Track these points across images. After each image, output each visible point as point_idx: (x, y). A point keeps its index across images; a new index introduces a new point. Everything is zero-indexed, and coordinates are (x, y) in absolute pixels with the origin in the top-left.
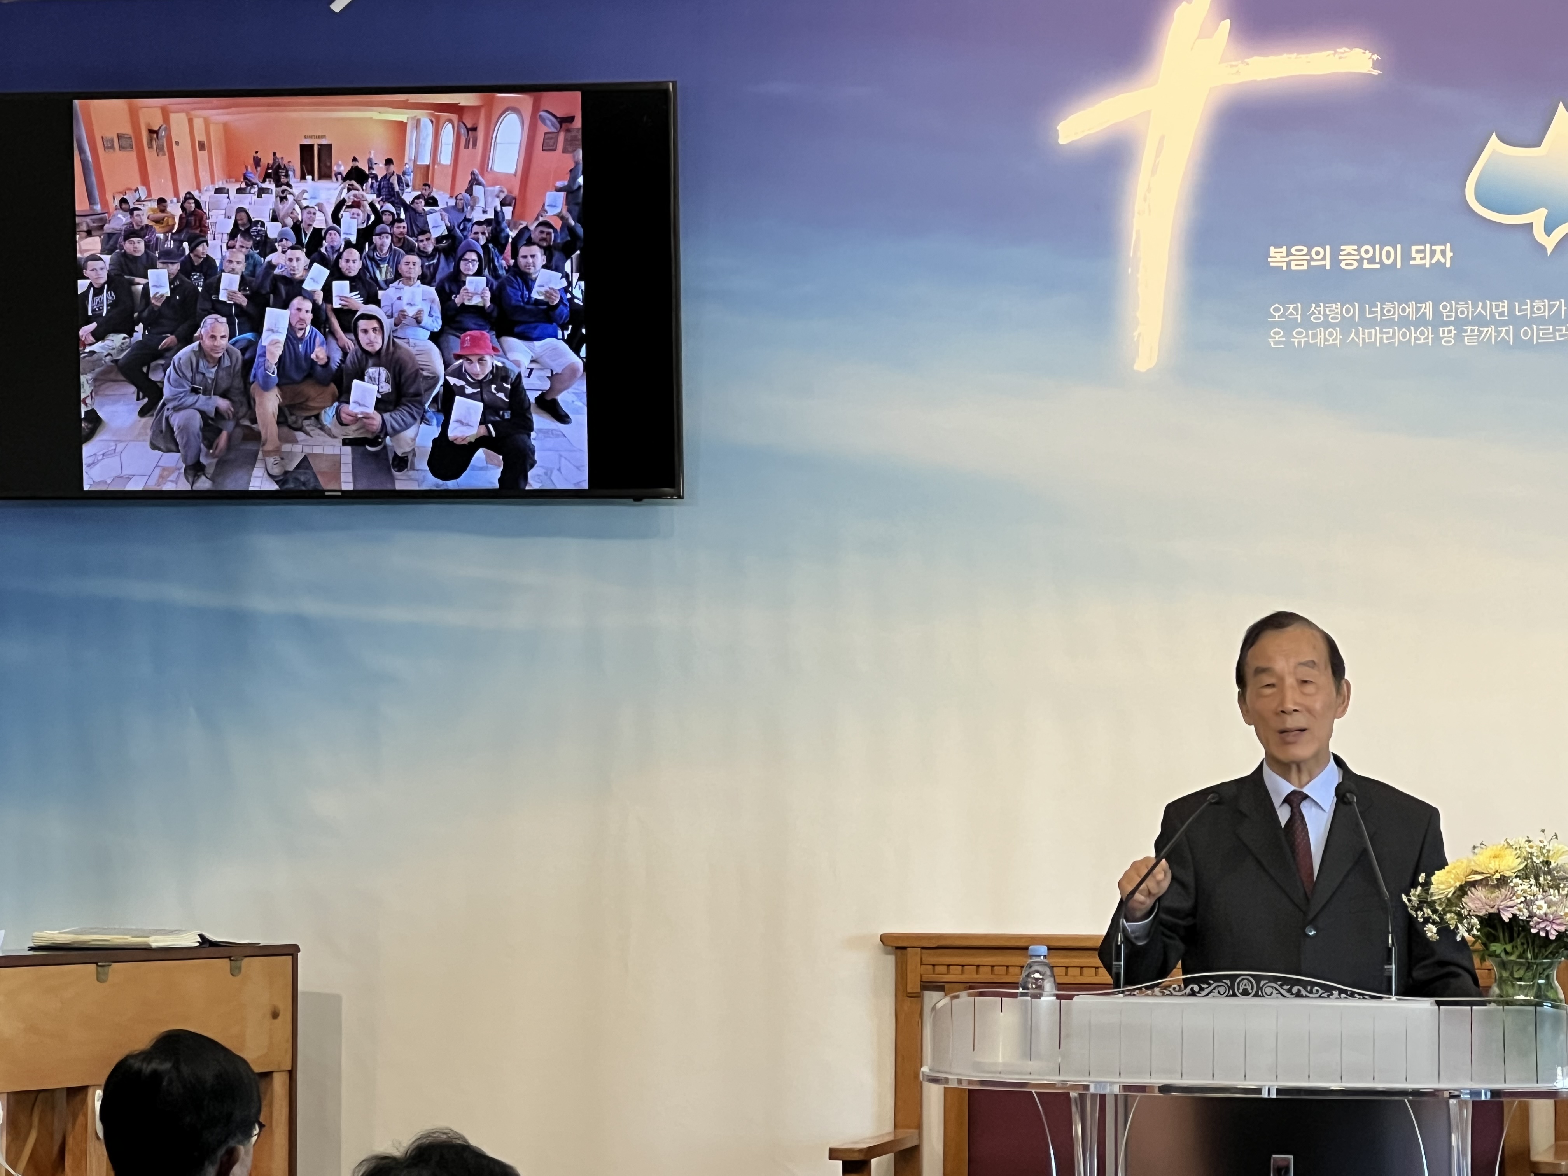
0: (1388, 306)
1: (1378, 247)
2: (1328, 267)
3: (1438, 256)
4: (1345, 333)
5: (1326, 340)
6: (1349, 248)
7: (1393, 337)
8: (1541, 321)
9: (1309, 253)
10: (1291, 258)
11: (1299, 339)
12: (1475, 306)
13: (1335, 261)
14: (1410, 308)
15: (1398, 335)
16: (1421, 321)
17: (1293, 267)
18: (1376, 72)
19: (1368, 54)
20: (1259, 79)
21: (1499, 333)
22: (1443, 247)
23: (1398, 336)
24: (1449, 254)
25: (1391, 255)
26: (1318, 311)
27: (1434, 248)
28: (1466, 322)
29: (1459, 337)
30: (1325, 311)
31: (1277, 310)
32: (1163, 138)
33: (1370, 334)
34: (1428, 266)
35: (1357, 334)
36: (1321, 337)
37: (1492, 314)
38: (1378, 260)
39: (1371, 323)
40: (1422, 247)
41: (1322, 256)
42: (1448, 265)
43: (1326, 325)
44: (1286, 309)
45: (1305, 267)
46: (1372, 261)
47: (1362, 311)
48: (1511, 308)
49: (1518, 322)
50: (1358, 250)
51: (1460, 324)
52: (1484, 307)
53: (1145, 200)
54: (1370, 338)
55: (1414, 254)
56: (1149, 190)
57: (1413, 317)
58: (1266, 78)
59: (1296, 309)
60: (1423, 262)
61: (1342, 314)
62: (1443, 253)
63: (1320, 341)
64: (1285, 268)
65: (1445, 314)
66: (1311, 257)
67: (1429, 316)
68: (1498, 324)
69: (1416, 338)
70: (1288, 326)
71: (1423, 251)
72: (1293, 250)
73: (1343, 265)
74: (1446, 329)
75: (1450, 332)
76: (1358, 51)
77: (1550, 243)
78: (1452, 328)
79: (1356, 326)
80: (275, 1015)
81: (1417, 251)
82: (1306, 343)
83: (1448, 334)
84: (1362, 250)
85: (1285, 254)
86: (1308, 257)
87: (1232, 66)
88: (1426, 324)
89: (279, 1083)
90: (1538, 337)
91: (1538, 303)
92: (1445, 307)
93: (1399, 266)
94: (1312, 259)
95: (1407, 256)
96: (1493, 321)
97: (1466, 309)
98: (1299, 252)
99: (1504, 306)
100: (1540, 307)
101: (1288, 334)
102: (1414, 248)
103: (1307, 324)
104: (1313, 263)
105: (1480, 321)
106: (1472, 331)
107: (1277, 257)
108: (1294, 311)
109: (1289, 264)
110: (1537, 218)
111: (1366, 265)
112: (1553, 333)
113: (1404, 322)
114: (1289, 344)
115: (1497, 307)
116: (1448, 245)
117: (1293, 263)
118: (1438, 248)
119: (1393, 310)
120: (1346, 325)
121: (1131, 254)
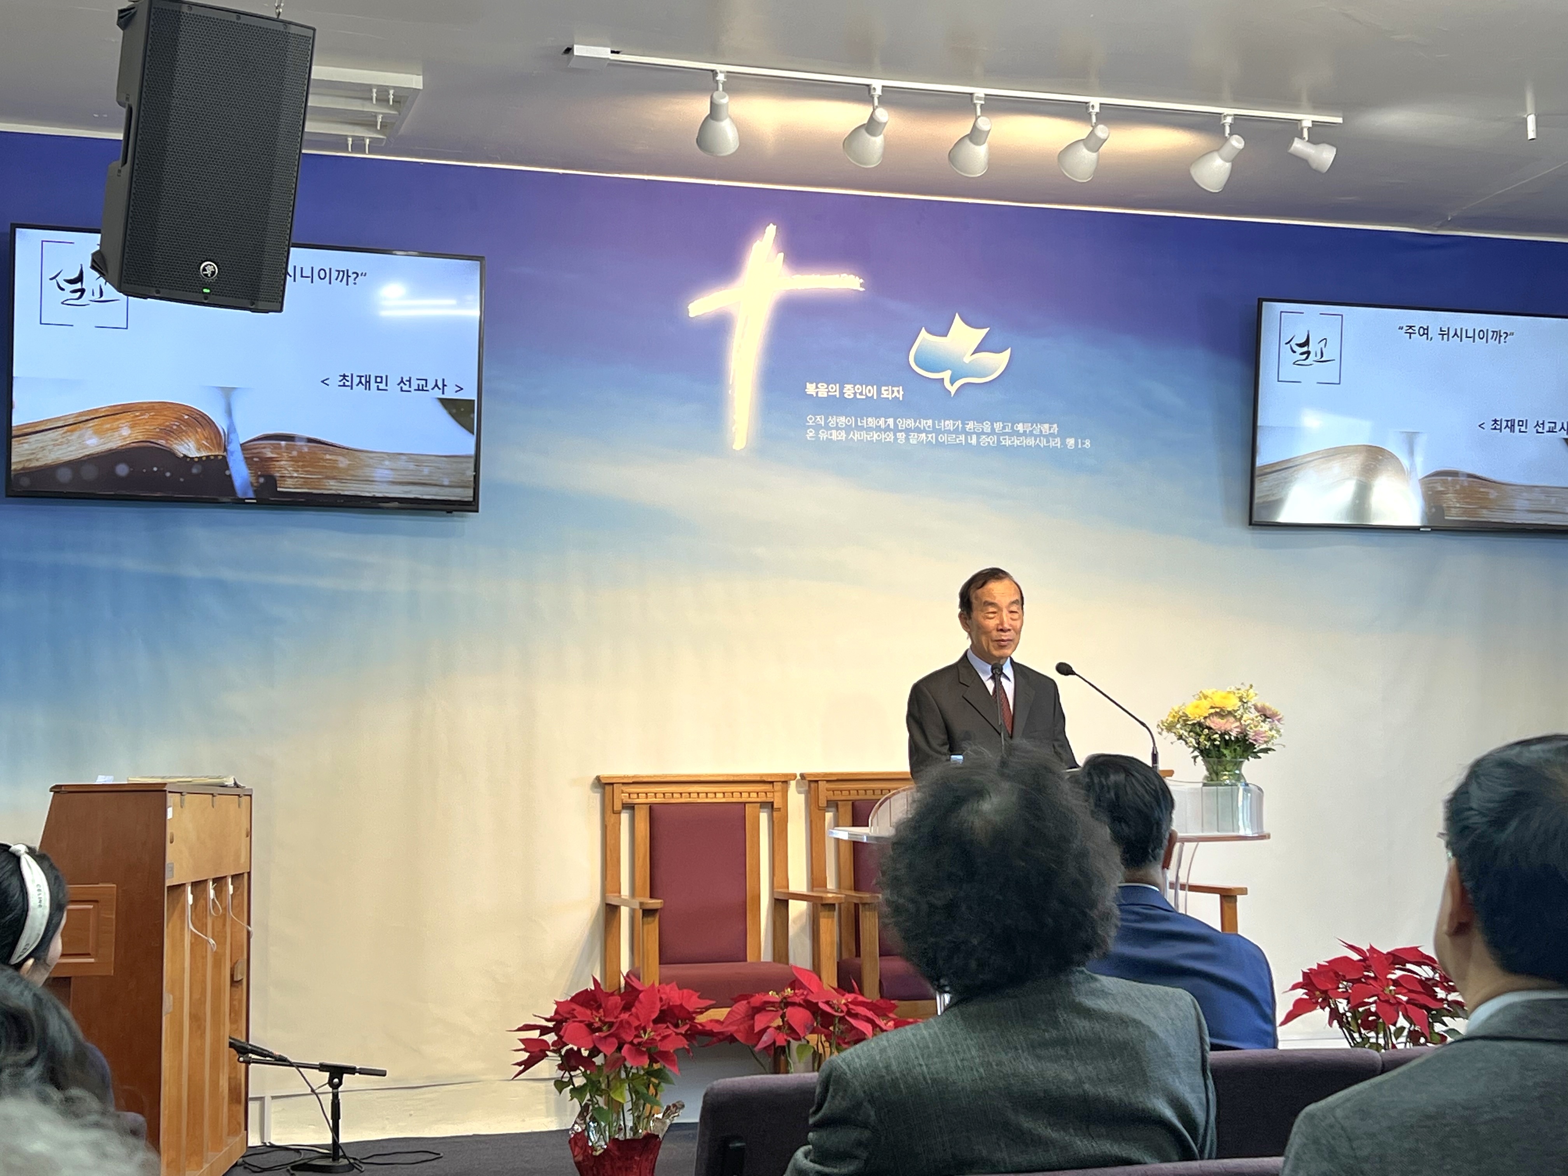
0: (870, 419)
1: (864, 386)
2: (838, 396)
3: (896, 394)
4: (848, 434)
5: (837, 437)
6: (848, 386)
7: (873, 437)
8: (949, 432)
9: (827, 388)
10: (818, 390)
11: (823, 435)
12: (915, 422)
13: (842, 393)
14: (881, 421)
16: (887, 429)
17: (820, 395)
18: (862, 289)
19: (858, 279)
20: (799, 288)
21: (928, 437)
22: (898, 389)
23: (876, 436)
24: (901, 393)
25: (871, 391)
26: (832, 421)
27: (893, 388)
28: (910, 430)
29: (907, 439)
30: (836, 420)
31: (811, 419)
32: (746, 317)
33: (861, 435)
34: (890, 399)
35: (854, 435)
36: (835, 435)
37: (924, 427)
38: (864, 393)
39: (861, 428)
40: (887, 388)
41: (835, 390)
42: (901, 399)
43: (837, 428)
44: (816, 419)
45: (825, 395)
46: (861, 394)
47: (856, 421)
48: (934, 424)
49: (938, 432)
50: (854, 388)
51: (908, 431)
52: (920, 423)
53: (738, 352)
54: (861, 437)
55: (883, 391)
56: (740, 346)
57: (883, 427)
59: (821, 418)
60: (887, 396)
61: (846, 424)
62: (898, 391)
63: (834, 437)
64: (815, 395)
65: (901, 426)
67: (892, 426)
68: (927, 432)
69: (885, 438)
70: (817, 428)
71: (887, 390)
72: (819, 385)
73: (846, 395)
74: (901, 434)
76: (852, 276)
77: (953, 389)
78: (903, 433)
79: (853, 429)
81: (886, 390)
82: (827, 438)
83: (901, 436)
84: (856, 388)
85: (815, 387)
86: (827, 390)
87: (785, 279)
88: (890, 430)
90: (948, 441)
91: (947, 422)
92: (899, 422)
93: (875, 397)
94: (829, 391)
95: (879, 392)
96: (924, 431)
97: (910, 423)
98: (823, 387)
99: (930, 422)
100: (949, 424)
101: (817, 433)
102: (883, 388)
103: (827, 427)
104: (830, 394)
105: (918, 430)
106: (914, 436)
107: (811, 389)
108: (821, 420)
109: (817, 393)
110: (946, 375)
111: (858, 396)
112: (955, 439)
113: (878, 429)
114: (818, 438)
115: (926, 423)
116: (901, 388)
117: (819, 393)
118: (895, 389)
119: (871, 422)
120: (848, 429)
121: (731, 383)
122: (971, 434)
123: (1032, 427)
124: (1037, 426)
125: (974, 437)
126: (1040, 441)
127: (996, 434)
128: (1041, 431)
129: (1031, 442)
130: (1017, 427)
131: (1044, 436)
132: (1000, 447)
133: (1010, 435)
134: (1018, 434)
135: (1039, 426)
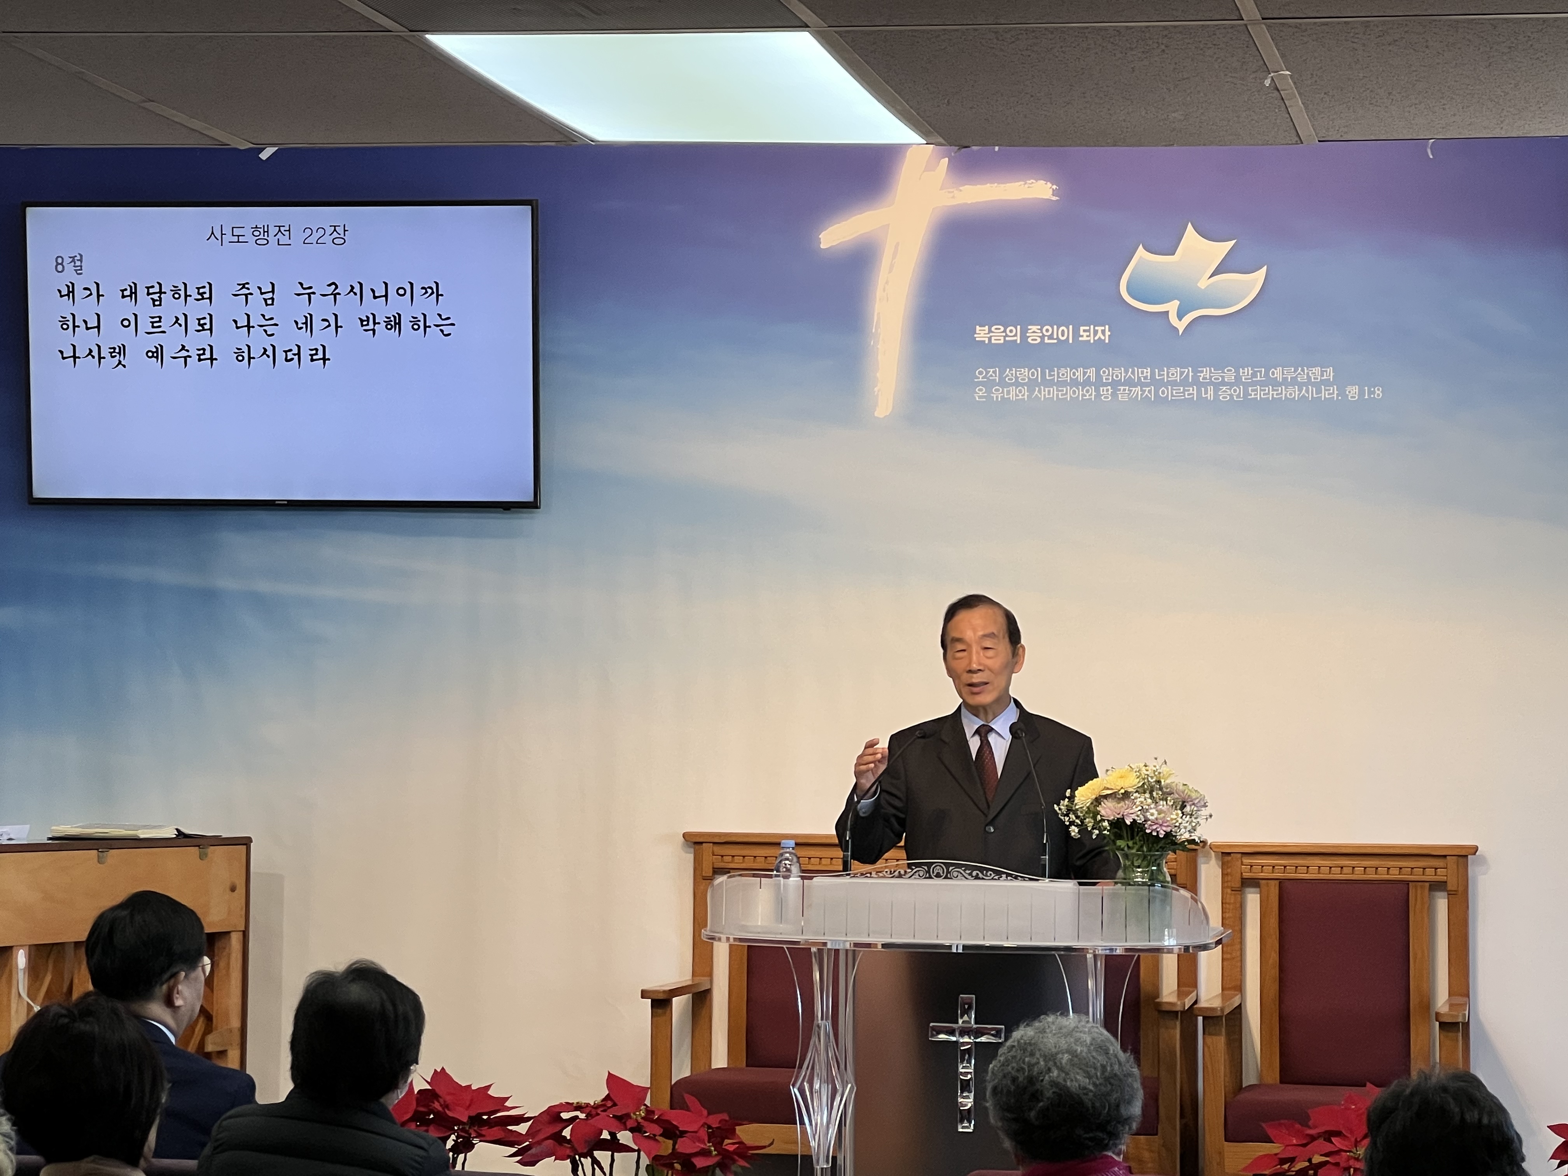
0: (1063, 371)
1: (1055, 327)
2: (1019, 342)
3: (1100, 334)
4: (1031, 391)
5: (1017, 395)
6: (1034, 328)
7: (1066, 394)
8: (1174, 384)
9: (1005, 331)
10: (991, 334)
11: (997, 394)
12: (1126, 372)
13: (1024, 337)
14: (1079, 373)
15: (1069, 393)
16: (1087, 382)
17: (993, 342)
18: (1055, 198)
19: (1049, 185)
20: (969, 201)
21: (1143, 391)
22: (1103, 328)
24: (1108, 333)
25: (1065, 333)
26: (1011, 374)
27: (1096, 328)
28: (1119, 383)
29: (1114, 394)
30: (1016, 374)
31: (981, 373)
32: (898, 244)
33: (1049, 391)
34: (1092, 341)
35: (1040, 391)
36: (1013, 393)
37: (1139, 378)
38: (1055, 337)
39: (1051, 383)
40: (1087, 328)
41: (1014, 333)
42: (1107, 341)
43: (1017, 384)
44: (987, 373)
45: (1002, 342)
46: (1051, 337)
47: (1044, 374)
48: (1153, 374)
49: (1158, 384)
50: (1041, 329)
51: (1115, 384)
52: (1133, 373)
53: (884, 290)
54: (1049, 394)
55: (1082, 333)
56: (887, 283)
57: (1081, 379)
58: (974, 201)
60: (1088, 338)
61: (1029, 378)
62: (1103, 332)
63: (1012, 396)
64: (987, 342)
65: (1104, 378)
66: (1006, 334)
67: (1093, 379)
68: (1143, 385)
69: (1083, 395)
70: (989, 384)
71: (1089, 331)
72: (993, 329)
73: (1029, 340)
74: (1105, 388)
75: (1107, 390)
76: (1042, 182)
77: (1181, 326)
78: (1109, 387)
79: (1039, 385)
80: (233, 889)
81: (1084, 331)
82: (1002, 397)
83: (1106, 392)
84: (1044, 330)
85: (987, 332)
86: (1004, 334)
87: (949, 192)
88: (1090, 384)
89: (235, 940)
90: (1172, 396)
91: (1173, 370)
92: (1104, 372)
93: (1071, 341)
94: (1007, 336)
95: (1076, 334)
96: (1139, 383)
97: (1120, 373)
98: (998, 329)
99: (1147, 372)
100: (1175, 374)
101: (989, 391)
102: (1082, 328)
103: (1003, 383)
104: (1007, 339)
105: (1130, 383)
106: (1124, 390)
107: (981, 333)
108: (993, 373)
109: (990, 339)
110: (1172, 307)
111: (1047, 341)
112: (1183, 392)
113: (1074, 383)
114: (989, 398)
115: (1142, 373)
116: (1107, 327)
117: (993, 338)
118: (1100, 329)
119: (1066, 374)
120: (1032, 385)
121: (874, 331)
122: (1205, 385)
123: (1295, 371)
124: (1303, 370)
125: (1211, 389)
126: (1307, 391)
127: (1244, 384)
128: (1309, 377)
129: (1294, 393)
130: (1273, 373)
131: (1314, 385)
132: (1248, 403)
133: (1262, 384)
134: (1275, 383)
135: (1306, 371)
